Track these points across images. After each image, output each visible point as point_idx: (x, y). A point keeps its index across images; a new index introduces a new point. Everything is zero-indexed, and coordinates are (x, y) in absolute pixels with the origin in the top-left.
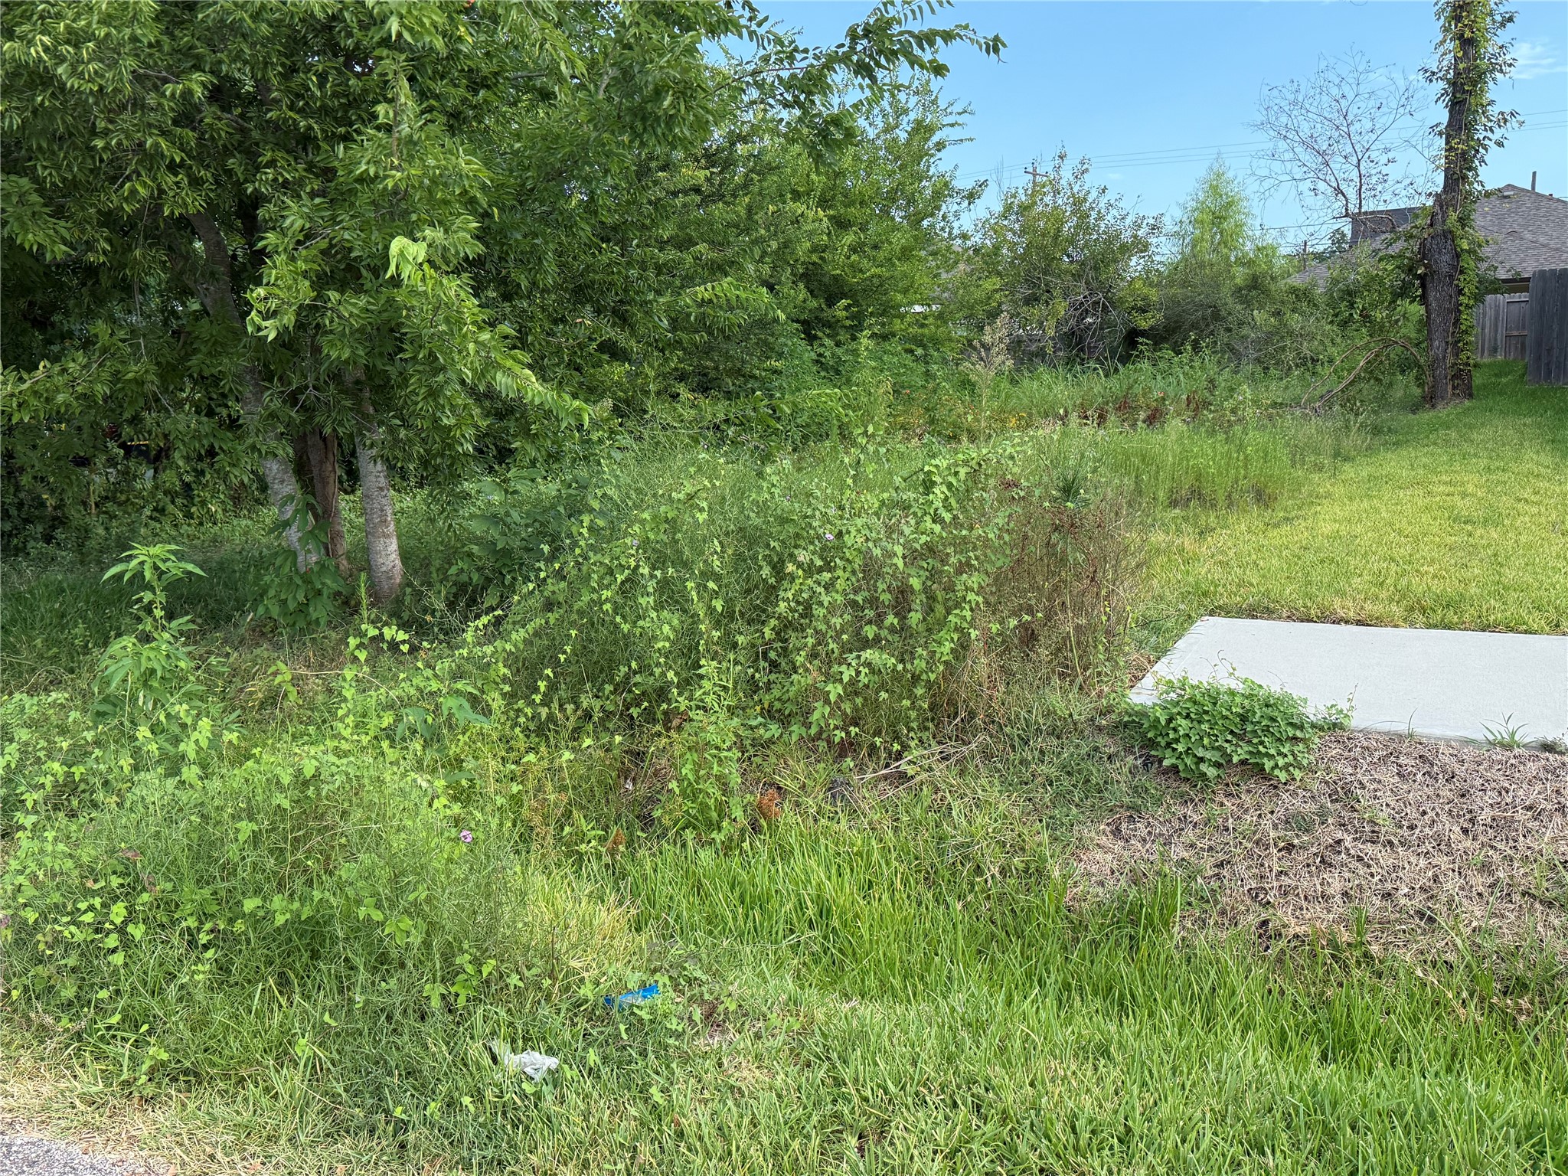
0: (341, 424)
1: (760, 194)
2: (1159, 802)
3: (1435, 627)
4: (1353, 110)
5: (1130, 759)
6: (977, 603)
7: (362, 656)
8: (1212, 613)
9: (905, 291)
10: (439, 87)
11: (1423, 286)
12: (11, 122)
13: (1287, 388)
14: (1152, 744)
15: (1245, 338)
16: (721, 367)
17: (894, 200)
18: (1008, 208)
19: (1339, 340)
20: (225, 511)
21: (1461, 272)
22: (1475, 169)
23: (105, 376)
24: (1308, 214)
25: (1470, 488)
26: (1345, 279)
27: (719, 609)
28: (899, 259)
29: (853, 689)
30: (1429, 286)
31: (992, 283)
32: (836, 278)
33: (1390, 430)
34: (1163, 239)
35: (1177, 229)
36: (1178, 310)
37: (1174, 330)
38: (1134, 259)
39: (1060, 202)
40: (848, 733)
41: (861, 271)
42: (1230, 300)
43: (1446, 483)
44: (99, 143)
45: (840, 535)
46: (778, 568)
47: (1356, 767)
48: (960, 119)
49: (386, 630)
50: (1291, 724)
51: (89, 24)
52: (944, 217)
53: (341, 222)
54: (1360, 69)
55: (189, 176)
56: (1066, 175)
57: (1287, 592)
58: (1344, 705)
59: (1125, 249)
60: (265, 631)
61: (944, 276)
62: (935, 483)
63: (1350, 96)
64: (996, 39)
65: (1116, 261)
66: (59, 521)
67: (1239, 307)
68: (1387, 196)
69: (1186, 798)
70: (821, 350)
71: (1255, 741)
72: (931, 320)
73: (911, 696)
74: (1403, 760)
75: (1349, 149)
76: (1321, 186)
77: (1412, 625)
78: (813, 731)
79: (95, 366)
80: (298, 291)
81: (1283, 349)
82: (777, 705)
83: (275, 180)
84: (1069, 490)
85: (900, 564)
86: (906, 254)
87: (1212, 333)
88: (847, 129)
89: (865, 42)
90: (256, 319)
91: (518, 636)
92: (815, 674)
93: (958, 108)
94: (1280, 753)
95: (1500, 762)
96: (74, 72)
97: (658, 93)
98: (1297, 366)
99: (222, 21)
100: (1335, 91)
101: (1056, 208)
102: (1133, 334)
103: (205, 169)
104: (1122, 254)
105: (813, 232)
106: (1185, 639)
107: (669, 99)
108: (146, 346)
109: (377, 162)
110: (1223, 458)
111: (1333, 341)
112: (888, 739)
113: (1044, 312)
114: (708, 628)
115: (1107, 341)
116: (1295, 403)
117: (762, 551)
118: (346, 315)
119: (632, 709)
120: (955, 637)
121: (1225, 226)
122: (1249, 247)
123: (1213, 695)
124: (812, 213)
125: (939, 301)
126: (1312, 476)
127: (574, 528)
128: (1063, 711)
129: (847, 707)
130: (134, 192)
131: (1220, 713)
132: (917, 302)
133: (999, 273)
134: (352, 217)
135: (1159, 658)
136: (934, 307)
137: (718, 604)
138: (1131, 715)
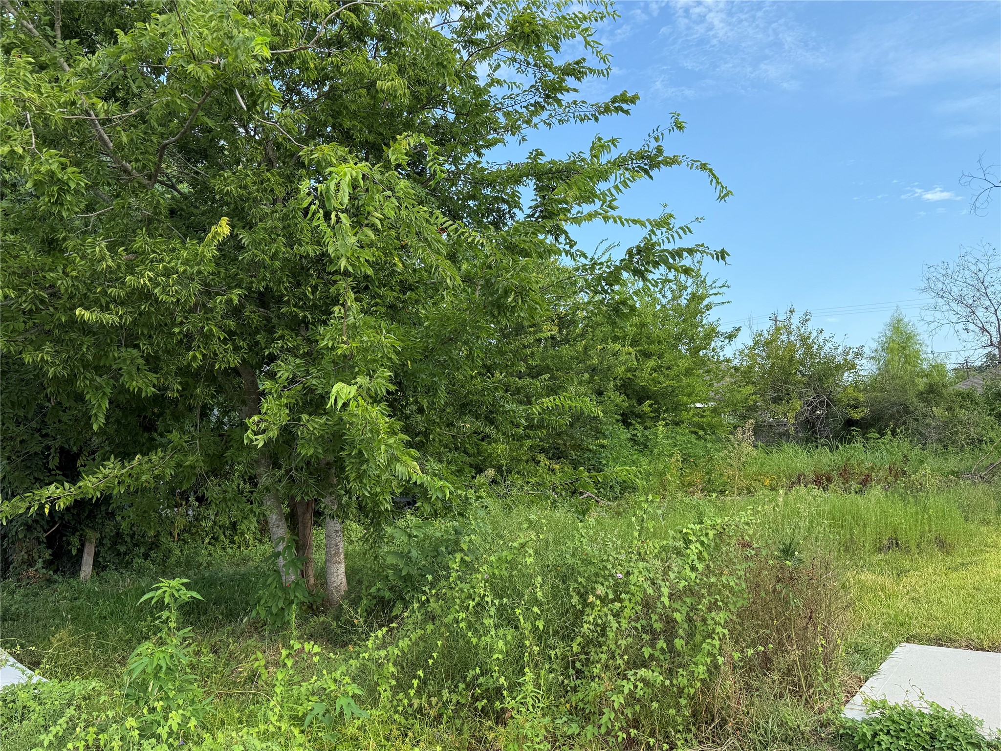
0: (307, 494)
1: (592, 339)
4: (988, 279)
6: (724, 634)
7: (289, 663)
8: (908, 641)
9: (689, 395)
10: (382, 291)
13: (962, 459)
15: (929, 425)
16: (568, 444)
17: (680, 340)
18: (757, 343)
19: (996, 427)
23: (173, 463)
24: (964, 344)
26: (995, 386)
27: (541, 628)
28: (685, 375)
29: (632, 699)
31: (749, 390)
32: (643, 387)
34: (864, 361)
35: (873, 354)
36: (879, 406)
37: (879, 420)
38: (846, 374)
39: (792, 338)
40: (629, 734)
41: (659, 383)
42: (915, 400)
44: (177, 330)
45: (628, 574)
46: (583, 597)
48: (720, 290)
49: (305, 646)
51: (176, 264)
52: (713, 350)
53: (311, 374)
54: (989, 254)
55: (234, 344)
56: (795, 321)
57: (964, 626)
59: (838, 367)
60: (257, 627)
61: (716, 385)
62: (691, 541)
63: (985, 270)
64: (723, 251)
65: (833, 375)
66: (155, 545)
67: (922, 405)
70: (635, 432)
72: (708, 413)
73: (678, 706)
75: (988, 303)
76: (971, 327)
78: (603, 730)
79: (168, 457)
80: (280, 416)
81: (957, 432)
82: (581, 705)
83: (282, 347)
84: (787, 552)
85: (667, 602)
86: (688, 372)
87: (905, 423)
88: (631, 307)
89: (638, 257)
90: (250, 435)
91: (404, 643)
92: (607, 683)
93: (718, 284)
96: (164, 290)
97: (506, 293)
98: (968, 444)
99: (253, 260)
100: (973, 268)
101: (790, 343)
102: (850, 423)
103: (243, 341)
104: (837, 371)
105: (626, 361)
106: (887, 662)
107: (512, 297)
108: (200, 445)
109: (334, 339)
110: (912, 517)
111: (992, 427)
112: (661, 738)
113: (787, 408)
114: (530, 644)
115: (832, 426)
116: (968, 471)
117: (573, 585)
118: (311, 429)
119: (478, 703)
120: (709, 660)
121: (907, 352)
122: (925, 365)
123: (907, 716)
124: (625, 349)
125: (714, 400)
126: (982, 529)
127: (450, 563)
128: (792, 723)
129: (629, 712)
130: (194, 357)
131: (914, 731)
132: (698, 401)
133: (753, 383)
134: (319, 371)
135: (868, 678)
136: (710, 404)
137: (540, 624)
138: (845, 729)
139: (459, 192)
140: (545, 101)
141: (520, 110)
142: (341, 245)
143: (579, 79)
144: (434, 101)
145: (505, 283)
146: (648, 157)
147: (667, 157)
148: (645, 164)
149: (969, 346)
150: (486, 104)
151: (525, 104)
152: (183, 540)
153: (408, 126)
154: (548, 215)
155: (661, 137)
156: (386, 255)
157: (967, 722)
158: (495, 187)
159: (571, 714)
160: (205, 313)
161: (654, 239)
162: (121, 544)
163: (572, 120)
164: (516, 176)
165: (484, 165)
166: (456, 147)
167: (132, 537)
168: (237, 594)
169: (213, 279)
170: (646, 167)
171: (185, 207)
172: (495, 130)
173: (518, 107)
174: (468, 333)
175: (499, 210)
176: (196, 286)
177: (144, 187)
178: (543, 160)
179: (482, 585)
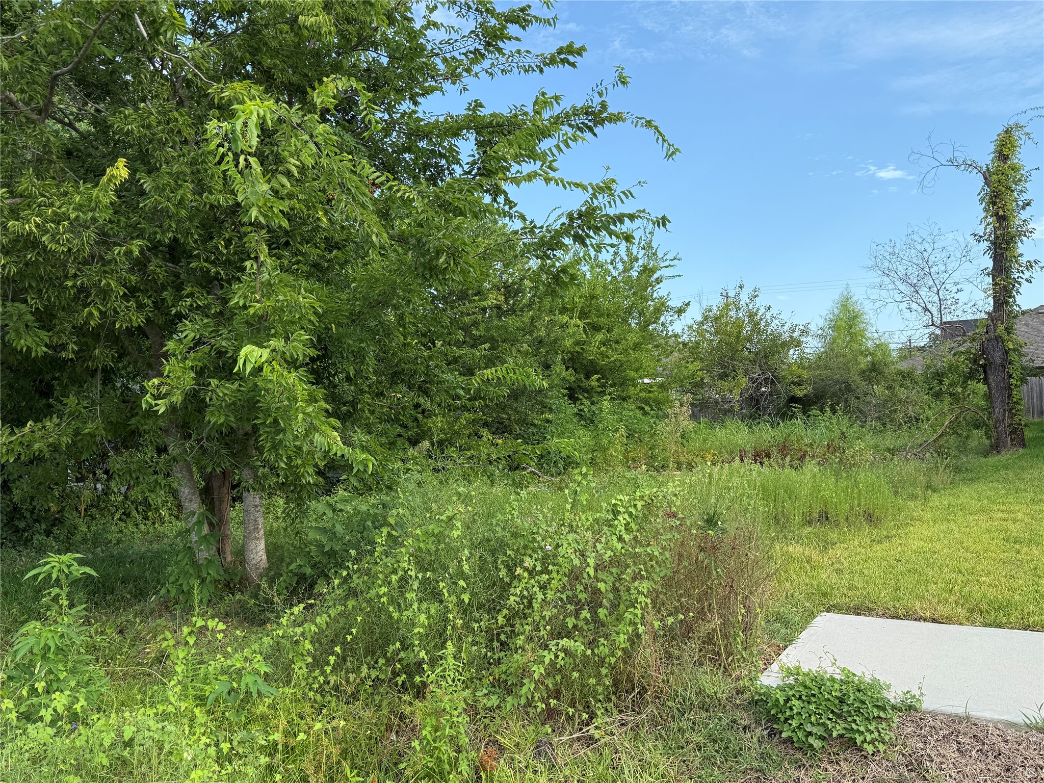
1: (539, 310)
2: (779, 766)
3: (990, 625)
4: (932, 258)
5: (758, 731)
6: (646, 603)
7: (192, 641)
8: (828, 610)
9: (637, 370)
10: (305, 248)
11: (985, 372)
12: (10, 270)
13: (898, 437)
14: (774, 719)
15: (869, 403)
16: (513, 418)
17: (630, 314)
18: (706, 318)
19: (933, 405)
20: (170, 515)
21: (1010, 363)
22: (1014, 297)
23: (70, 431)
24: (907, 323)
25: (1020, 516)
26: (935, 366)
27: (467, 601)
28: (634, 350)
29: (553, 669)
30: (989, 372)
31: (696, 365)
32: (591, 361)
33: (967, 470)
34: (809, 338)
35: (820, 332)
36: (822, 384)
38: (791, 352)
39: (741, 315)
40: (547, 705)
41: (608, 357)
42: (857, 378)
43: (1003, 511)
44: (70, 283)
45: (558, 546)
46: (511, 569)
47: (926, 743)
48: (672, 263)
49: (209, 623)
50: (877, 706)
51: (68, 210)
52: (663, 325)
53: (221, 335)
54: (935, 234)
55: (137, 302)
56: (744, 298)
57: (882, 595)
58: (916, 693)
59: (784, 344)
60: (166, 606)
61: (664, 360)
62: (619, 512)
63: (930, 250)
64: (664, 219)
65: (779, 352)
66: (58, 521)
67: (864, 383)
68: (959, 312)
69: (799, 764)
70: (582, 407)
71: (850, 719)
72: (655, 388)
73: (598, 675)
74: (962, 739)
75: (931, 283)
76: (914, 306)
77: (973, 624)
78: (523, 701)
79: (64, 424)
80: (184, 379)
81: (895, 411)
82: (504, 677)
83: (191, 305)
84: (711, 522)
85: (592, 572)
86: (636, 347)
87: (846, 400)
88: (571, 275)
89: (579, 222)
90: (149, 400)
91: (322, 620)
92: (530, 654)
93: (669, 257)
94: (868, 730)
95: (1035, 743)
96: (53, 238)
97: (438, 253)
98: (905, 422)
99: (155, 208)
100: (919, 247)
101: (738, 319)
102: (793, 399)
103: (149, 298)
104: (783, 348)
105: (574, 333)
106: (807, 630)
107: (444, 257)
108: (102, 411)
109: (246, 297)
110: (842, 491)
111: (929, 406)
112: (581, 708)
113: (732, 384)
114: (454, 617)
115: (775, 403)
116: (903, 448)
117: (501, 558)
118: (221, 395)
119: (398, 678)
120: (630, 629)
121: (853, 330)
122: (870, 344)
123: (819, 681)
124: (573, 322)
125: (662, 376)
126: (909, 503)
127: (376, 537)
128: (710, 690)
129: (549, 682)
130: (91, 314)
131: (824, 696)
132: (646, 376)
133: (701, 359)
134: (230, 331)
135: (787, 646)
136: (659, 379)
137: (466, 598)
138: (760, 695)
139: (392, 145)
140: (485, 49)
141: (459, 57)
142: (252, 193)
143: (524, 28)
144: (365, 42)
145: (437, 243)
146: (593, 113)
147: (611, 114)
148: (590, 121)
149: (911, 325)
150: (422, 48)
151: (464, 51)
152: (90, 516)
153: (337, 68)
154: (486, 173)
155: (604, 92)
156: (309, 208)
157: (876, 686)
158: (431, 139)
159: (494, 686)
160: (103, 265)
161: (596, 203)
162: (19, 519)
163: (516, 71)
164: (454, 129)
165: (420, 115)
166: (389, 94)
167: (32, 513)
168: (148, 573)
169: (112, 229)
170: (590, 124)
171: (82, 148)
172: (433, 77)
173: (456, 54)
174: (399, 297)
175: (436, 165)
176: (90, 235)
177: (33, 122)
178: (483, 112)
179: (406, 558)
